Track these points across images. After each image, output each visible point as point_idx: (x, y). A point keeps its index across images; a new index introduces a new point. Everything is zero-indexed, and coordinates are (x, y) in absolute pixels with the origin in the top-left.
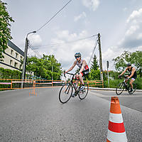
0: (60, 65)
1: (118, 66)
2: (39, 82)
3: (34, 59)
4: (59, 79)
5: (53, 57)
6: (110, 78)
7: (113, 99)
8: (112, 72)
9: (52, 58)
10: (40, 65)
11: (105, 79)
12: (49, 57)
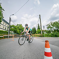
1: (48, 28)
2: (15, 35)
3: (13, 26)
5: (21, 25)
6: (45, 33)
7: (46, 41)
8: (46, 30)
10: (16, 28)
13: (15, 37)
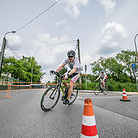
0: (40, 67)
1: (95, 70)
2: (16, 84)
3: (12, 60)
4: (39, 82)
5: (33, 58)
6: (88, 81)
7: (86, 101)
8: (89, 75)
9: (31, 60)
10: (18, 66)
11: (83, 82)
12: (29, 59)
13: (14, 88)
